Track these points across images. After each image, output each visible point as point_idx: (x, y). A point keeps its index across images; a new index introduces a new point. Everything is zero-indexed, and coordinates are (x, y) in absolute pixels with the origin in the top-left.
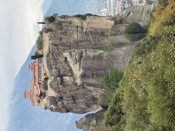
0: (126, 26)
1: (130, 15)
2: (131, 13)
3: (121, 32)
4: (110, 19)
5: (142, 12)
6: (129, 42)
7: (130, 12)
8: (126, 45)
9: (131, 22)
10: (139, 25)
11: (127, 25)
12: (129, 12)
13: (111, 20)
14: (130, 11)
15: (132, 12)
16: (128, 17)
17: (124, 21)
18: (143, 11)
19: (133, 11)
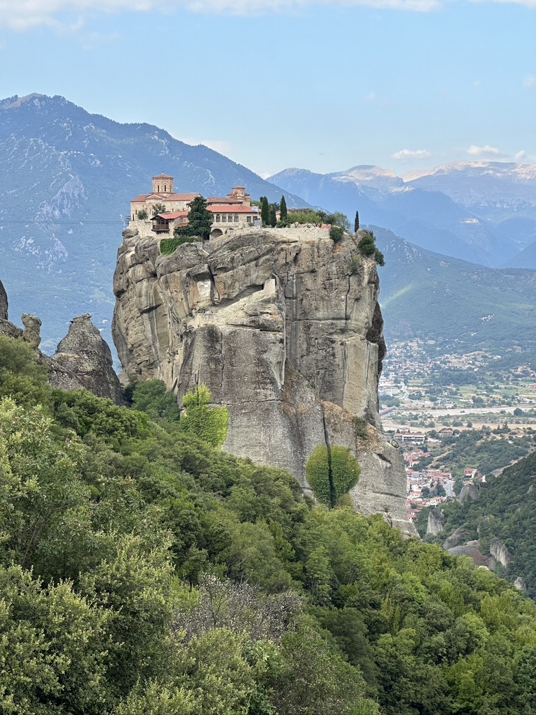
0: (349, 450)
1: (380, 460)
2: (384, 463)
3: (333, 437)
4: (368, 406)
5: (387, 494)
6: (307, 457)
7: (389, 461)
8: (296, 451)
9: (361, 464)
10: (351, 485)
11: (352, 453)
12: (389, 459)
13: (366, 410)
14: (392, 461)
15: (389, 465)
16: (374, 455)
17: (362, 444)
18: (391, 495)
19: (390, 468)
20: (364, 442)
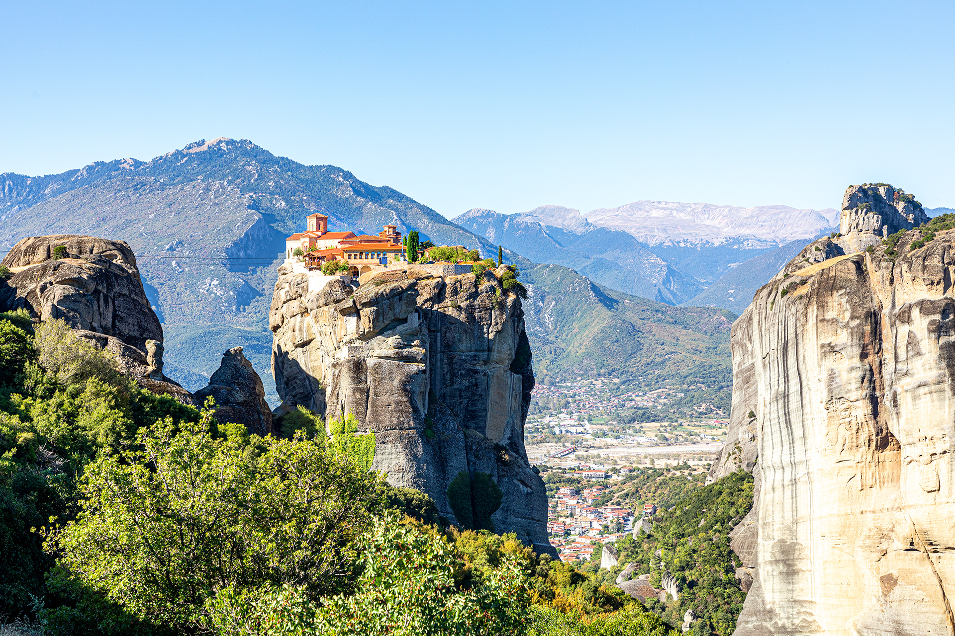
0: (491, 476)
1: (521, 486)
2: (525, 489)
3: (475, 463)
4: (512, 434)
5: (528, 518)
6: (449, 483)
7: (530, 487)
8: (439, 477)
9: (503, 490)
10: (493, 510)
11: (495, 479)
12: (530, 485)
13: (509, 438)
14: (533, 487)
15: (530, 490)
16: (515, 481)
17: (503, 470)
18: (533, 519)
19: (532, 493)
20: (505, 469)
